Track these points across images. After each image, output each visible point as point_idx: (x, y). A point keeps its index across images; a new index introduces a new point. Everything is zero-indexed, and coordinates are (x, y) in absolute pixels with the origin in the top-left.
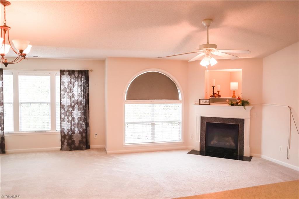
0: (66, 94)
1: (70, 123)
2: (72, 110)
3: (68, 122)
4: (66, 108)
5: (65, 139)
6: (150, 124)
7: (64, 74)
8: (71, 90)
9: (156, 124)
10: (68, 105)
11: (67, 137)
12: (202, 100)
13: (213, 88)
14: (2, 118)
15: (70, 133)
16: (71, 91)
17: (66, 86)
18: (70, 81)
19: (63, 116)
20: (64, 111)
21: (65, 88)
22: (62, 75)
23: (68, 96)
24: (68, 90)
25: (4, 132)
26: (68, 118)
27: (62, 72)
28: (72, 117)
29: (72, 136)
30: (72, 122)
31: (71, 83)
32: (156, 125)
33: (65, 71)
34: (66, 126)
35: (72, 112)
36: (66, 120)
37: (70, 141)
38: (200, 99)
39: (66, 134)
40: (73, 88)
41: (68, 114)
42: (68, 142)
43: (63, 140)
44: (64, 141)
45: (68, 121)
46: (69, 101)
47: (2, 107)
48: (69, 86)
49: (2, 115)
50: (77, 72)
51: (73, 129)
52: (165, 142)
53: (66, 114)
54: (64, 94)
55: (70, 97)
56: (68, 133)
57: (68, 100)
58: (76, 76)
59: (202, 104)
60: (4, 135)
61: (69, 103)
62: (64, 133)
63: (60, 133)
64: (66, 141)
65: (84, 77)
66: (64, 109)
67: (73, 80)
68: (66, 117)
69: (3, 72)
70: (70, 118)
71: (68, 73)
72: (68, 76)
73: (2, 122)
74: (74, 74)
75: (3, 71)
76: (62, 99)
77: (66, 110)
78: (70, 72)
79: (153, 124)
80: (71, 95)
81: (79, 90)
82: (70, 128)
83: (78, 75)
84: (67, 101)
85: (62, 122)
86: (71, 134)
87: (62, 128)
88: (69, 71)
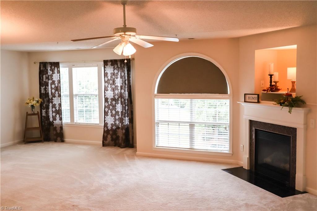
0: (109, 86)
1: (113, 118)
2: (115, 104)
3: (112, 116)
4: (109, 100)
5: (108, 135)
6: (189, 125)
7: (107, 65)
8: (114, 81)
9: (195, 125)
10: (111, 98)
11: (111, 132)
12: (248, 95)
13: (270, 76)
14: (60, 109)
15: (114, 128)
16: (114, 83)
17: (109, 78)
18: (113, 72)
19: (107, 110)
20: (107, 105)
21: (108, 80)
22: (106, 66)
23: (112, 88)
24: (111, 82)
25: (62, 122)
26: (111, 112)
27: (106, 63)
28: (116, 111)
29: (117, 131)
30: (115, 116)
31: (113, 74)
32: (195, 127)
33: (108, 61)
34: (110, 120)
35: (116, 106)
36: (109, 114)
37: (114, 137)
38: (245, 94)
39: (109, 129)
40: (116, 79)
41: (111, 107)
42: (112, 137)
43: (105, 135)
44: (107, 136)
45: (111, 114)
46: (113, 94)
47: (60, 98)
48: (112, 77)
49: (60, 106)
50: (119, 62)
51: (117, 124)
52: (207, 150)
53: (110, 107)
54: (108, 86)
55: (113, 89)
56: (112, 128)
57: (111, 92)
58: (119, 67)
59: (248, 101)
60: (62, 125)
61: (113, 96)
62: (107, 127)
63: (103, 128)
64: (109, 136)
65: (126, 67)
66: (108, 102)
67: (116, 71)
68: (109, 111)
69: (60, 66)
70: (114, 112)
71: (111, 63)
72: (111, 66)
73: (60, 113)
74: (117, 64)
75: (60, 64)
76: (106, 91)
77: (110, 103)
78: (113, 62)
79: (192, 126)
80: (114, 87)
81: (121, 82)
82: (113, 123)
83: (121, 65)
84: (110, 94)
85: (106, 116)
86: (116, 129)
87: (106, 122)
88: (111, 61)
